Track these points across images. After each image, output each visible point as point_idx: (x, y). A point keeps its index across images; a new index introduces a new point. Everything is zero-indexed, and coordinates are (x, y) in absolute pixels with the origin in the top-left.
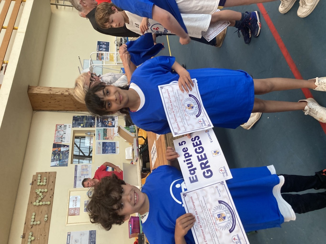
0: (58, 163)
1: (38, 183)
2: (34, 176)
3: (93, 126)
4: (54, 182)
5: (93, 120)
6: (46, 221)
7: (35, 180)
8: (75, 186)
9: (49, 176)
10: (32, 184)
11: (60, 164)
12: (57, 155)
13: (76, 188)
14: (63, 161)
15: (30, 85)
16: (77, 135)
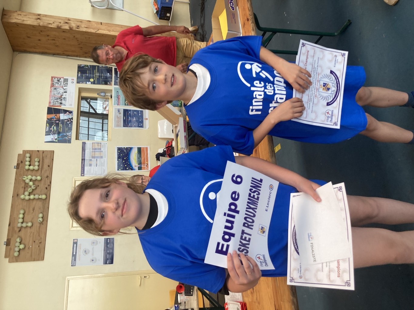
0: (57, 138)
1: (27, 167)
2: (19, 155)
3: (108, 83)
4: (50, 167)
5: (108, 74)
6: (41, 223)
7: (22, 162)
8: (82, 173)
9: (44, 156)
10: (18, 167)
11: (59, 139)
12: (54, 126)
13: (84, 176)
14: (64, 135)
15: (5, 9)
16: (84, 94)
